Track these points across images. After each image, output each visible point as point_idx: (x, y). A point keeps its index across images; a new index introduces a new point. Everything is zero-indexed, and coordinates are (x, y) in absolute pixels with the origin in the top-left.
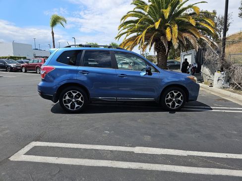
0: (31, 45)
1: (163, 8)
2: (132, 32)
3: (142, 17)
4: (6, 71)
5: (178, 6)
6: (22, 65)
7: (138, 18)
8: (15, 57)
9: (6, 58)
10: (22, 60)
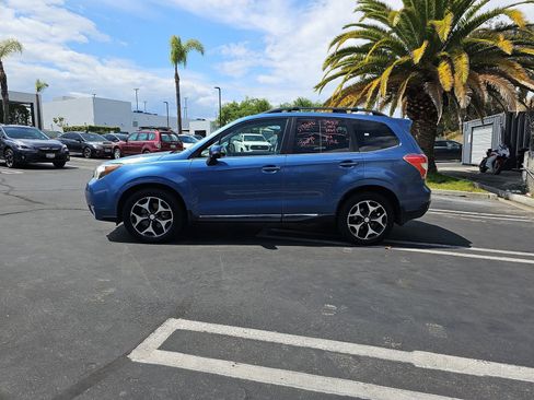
0: (129, 104)
1: (430, 17)
2: (356, 73)
3: (379, 38)
4: (83, 156)
5: (468, 11)
6: (114, 144)
7: (368, 41)
8: (99, 129)
9: (80, 129)
10: (112, 133)
